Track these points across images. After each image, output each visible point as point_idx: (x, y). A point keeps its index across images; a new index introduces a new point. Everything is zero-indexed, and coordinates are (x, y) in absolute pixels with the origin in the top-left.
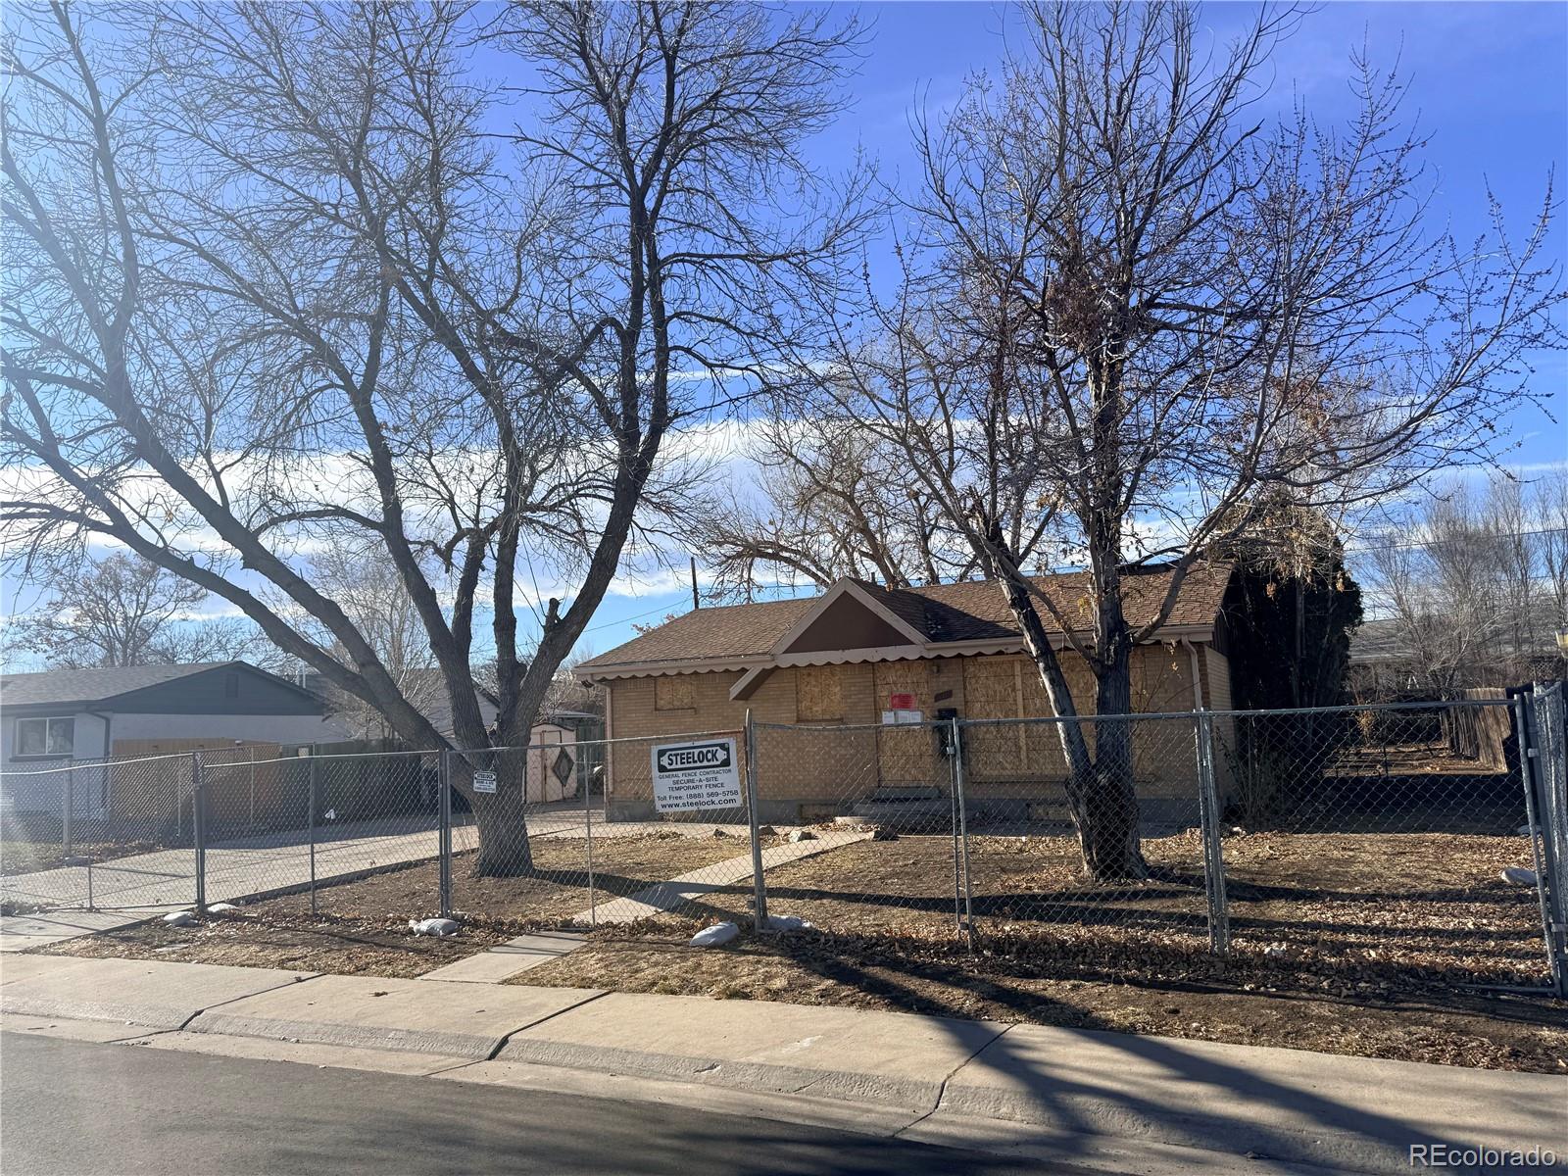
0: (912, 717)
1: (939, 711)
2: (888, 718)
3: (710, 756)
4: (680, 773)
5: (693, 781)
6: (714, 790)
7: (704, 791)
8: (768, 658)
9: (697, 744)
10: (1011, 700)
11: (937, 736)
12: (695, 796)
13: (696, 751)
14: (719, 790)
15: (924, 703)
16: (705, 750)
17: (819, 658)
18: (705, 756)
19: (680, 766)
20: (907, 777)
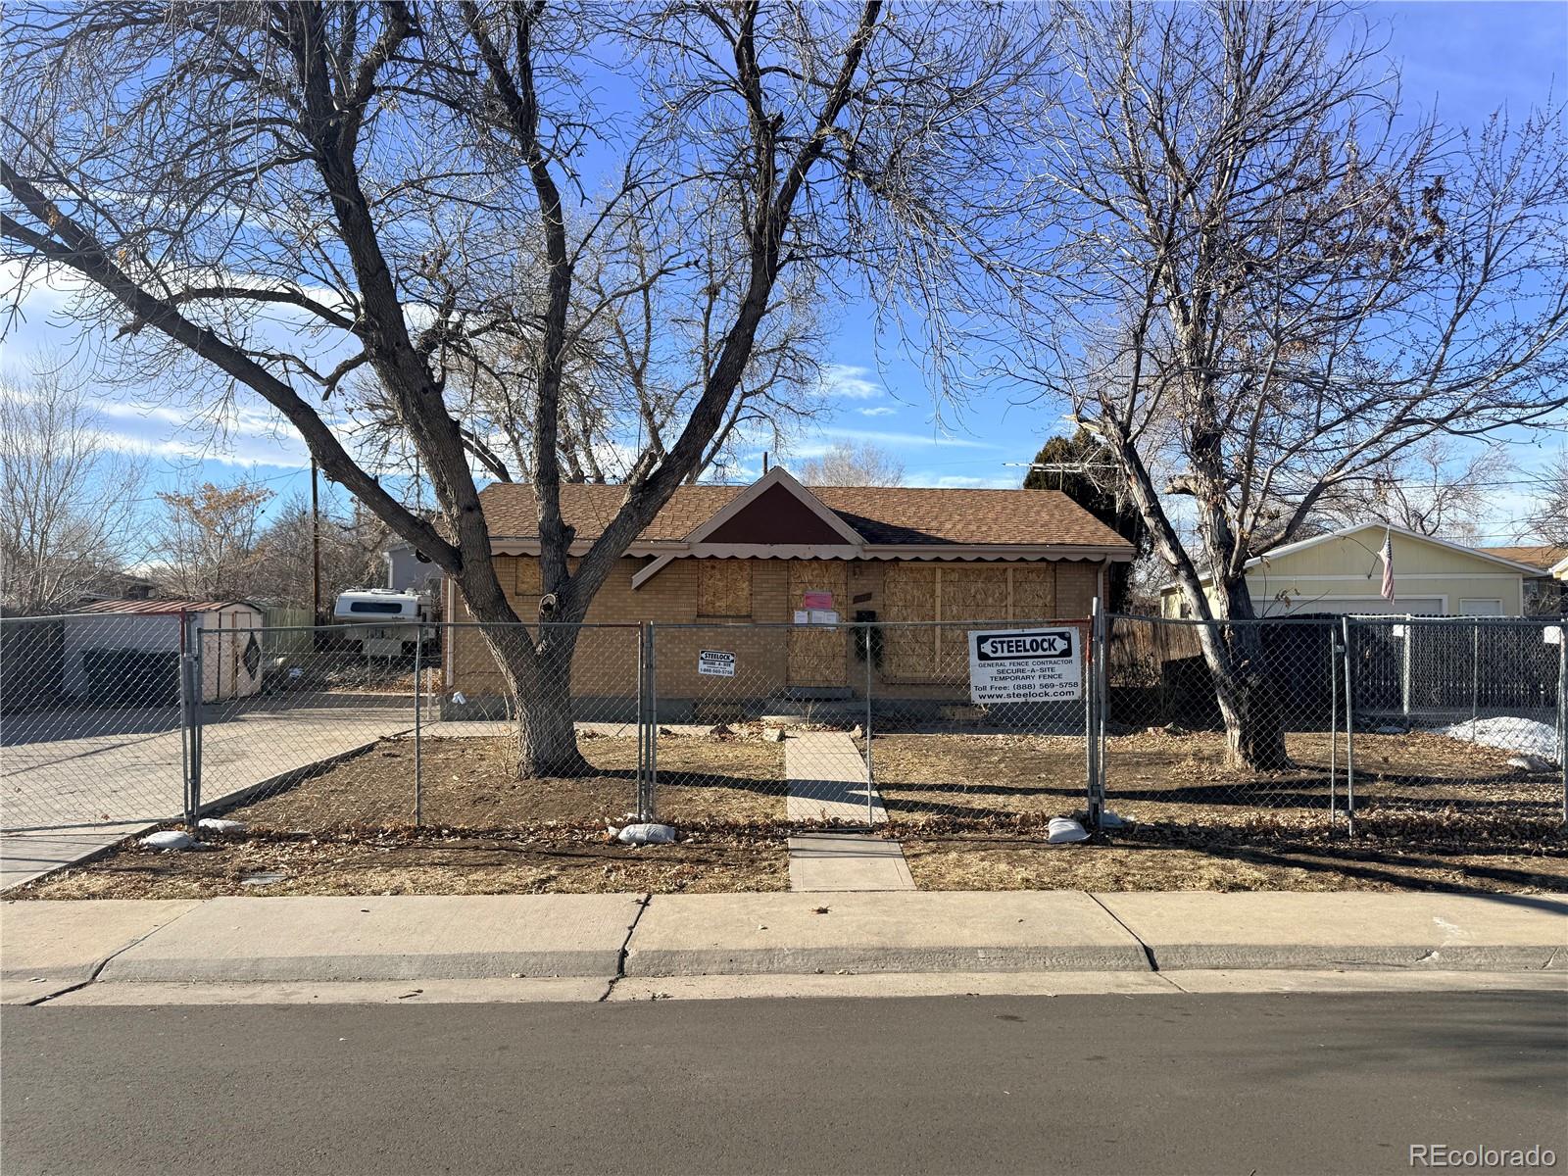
0: (828, 618)
1: (858, 612)
2: (800, 617)
3: (1046, 645)
4: (1007, 662)
5: (1023, 671)
6: (1049, 681)
7: (1037, 682)
8: (684, 546)
9: (1027, 631)
10: (928, 606)
11: (854, 638)
12: (1024, 687)
13: (1028, 640)
14: (1056, 682)
15: (840, 604)
16: (1039, 639)
17: (744, 550)
18: (1039, 645)
19: (1006, 654)
20: (818, 677)
